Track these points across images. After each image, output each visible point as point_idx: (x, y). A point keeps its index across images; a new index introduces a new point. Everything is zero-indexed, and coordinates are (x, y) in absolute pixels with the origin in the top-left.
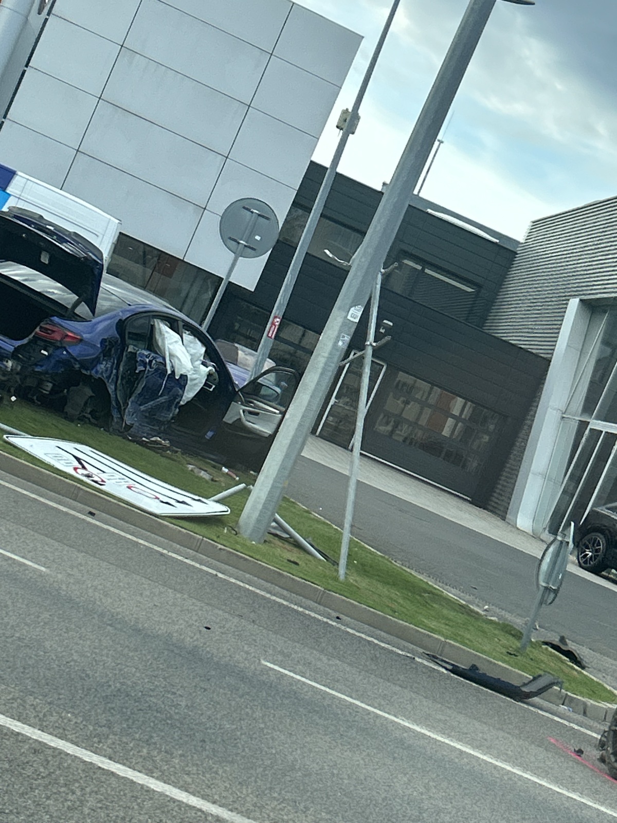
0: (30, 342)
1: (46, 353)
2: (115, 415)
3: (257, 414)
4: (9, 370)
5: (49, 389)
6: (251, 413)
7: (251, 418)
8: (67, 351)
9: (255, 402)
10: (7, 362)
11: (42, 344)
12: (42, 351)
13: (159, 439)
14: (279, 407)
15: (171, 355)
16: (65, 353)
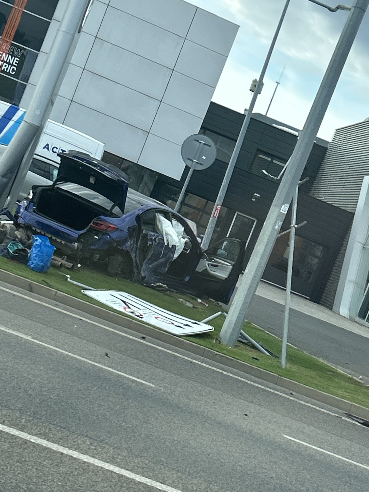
0: (88, 231)
1: (97, 238)
2: (135, 270)
3: (217, 266)
4: (76, 248)
5: (97, 258)
6: (212, 265)
7: (214, 268)
8: (110, 236)
9: (215, 259)
10: (74, 244)
11: (94, 232)
12: (95, 237)
13: (161, 284)
14: (231, 262)
15: (167, 234)
16: (108, 237)
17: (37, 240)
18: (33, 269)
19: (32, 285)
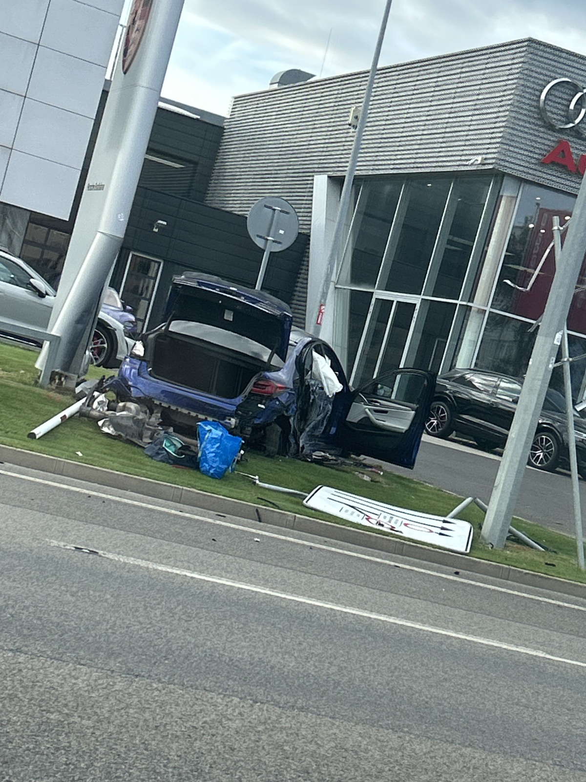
0: (248, 398)
1: (263, 406)
2: (292, 441)
3: (386, 412)
4: (233, 427)
7: (379, 416)
8: (279, 401)
9: (379, 401)
10: (230, 420)
11: (259, 398)
12: (259, 405)
13: (328, 455)
14: (412, 405)
15: (325, 378)
16: (277, 403)
17: (210, 431)
18: (213, 476)
19: (259, 510)
